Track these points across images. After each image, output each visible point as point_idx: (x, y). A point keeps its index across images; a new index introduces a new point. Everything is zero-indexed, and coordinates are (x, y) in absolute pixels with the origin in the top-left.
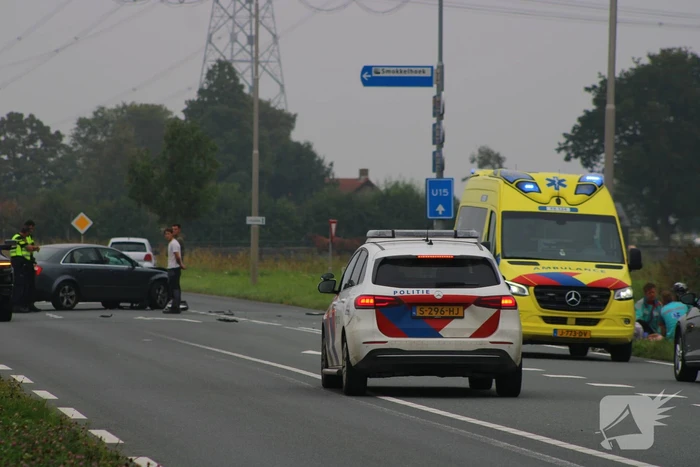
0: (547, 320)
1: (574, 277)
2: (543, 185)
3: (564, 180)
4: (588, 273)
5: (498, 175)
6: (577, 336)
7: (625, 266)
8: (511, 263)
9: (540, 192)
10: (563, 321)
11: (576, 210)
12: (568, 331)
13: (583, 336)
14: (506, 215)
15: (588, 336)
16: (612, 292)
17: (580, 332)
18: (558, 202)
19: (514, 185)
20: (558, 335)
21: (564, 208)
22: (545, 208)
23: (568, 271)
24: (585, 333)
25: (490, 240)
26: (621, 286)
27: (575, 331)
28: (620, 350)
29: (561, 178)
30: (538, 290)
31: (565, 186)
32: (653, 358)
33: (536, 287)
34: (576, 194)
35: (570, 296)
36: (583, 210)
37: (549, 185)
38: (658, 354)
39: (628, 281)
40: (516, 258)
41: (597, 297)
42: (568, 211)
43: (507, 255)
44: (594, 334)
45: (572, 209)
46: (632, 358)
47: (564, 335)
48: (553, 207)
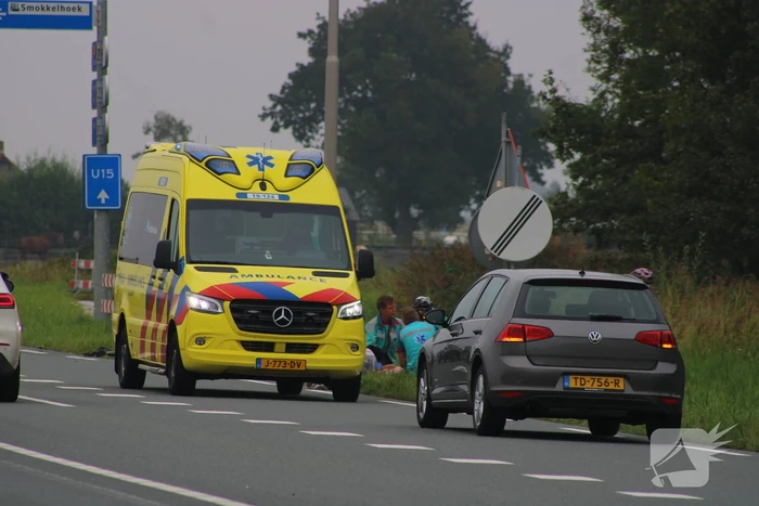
0: (247, 346)
1: (285, 288)
2: (241, 163)
3: (271, 158)
4: (302, 283)
5: (182, 151)
6: (288, 367)
7: (352, 274)
8: (198, 269)
9: (238, 173)
10: (269, 347)
11: (287, 198)
12: (275, 361)
13: (296, 368)
14: (193, 204)
15: (302, 368)
16: (335, 307)
17: (292, 361)
18: (263, 187)
19: (203, 164)
20: (263, 367)
21: (270, 195)
22: (245, 195)
23: (276, 279)
24: (299, 363)
25: (171, 238)
26: (347, 299)
27: (285, 361)
28: (345, 387)
29: (266, 155)
30: (235, 305)
31: (272, 165)
32: (388, 397)
33: (233, 302)
34: (286, 176)
35: (279, 313)
36: (296, 198)
37: (250, 164)
38: (395, 391)
39: (355, 293)
40: (205, 264)
41: (315, 314)
42: (276, 199)
43: (194, 259)
44: (310, 365)
45: (281, 197)
46: (361, 396)
47: (270, 367)
48: (255, 195)
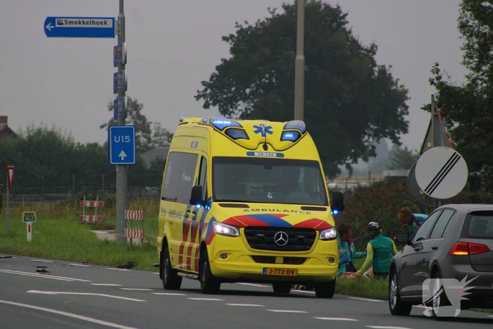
0: (256, 259)
1: (283, 218)
2: (250, 132)
3: (270, 127)
4: (294, 215)
5: (208, 123)
6: (285, 274)
7: (329, 208)
8: (221, 205)
9: (248, 139)
10: (272, 260)
11: (283, 155)
12: (276, 269)
13: (291, 274)
14: (216, 160)
15: (295, 274)
16: (317, 232)
17: (288, 270)
18: (265, 148)
19: (223, 132)
20: (268, 274)
21: (271, 154)
22: (253, 154)
23: (276, 212)
24: (293, 271)
25: (201, 184)
26: (326, 227)
27: (283, 270)
28: (323, 288)
29: (267, 126)
30: (248, 231)
31: (271, 133)
32: (351, 295)
33: (246, 228)
34: (281, 140)
35: (278, 236)
36: (288, 155)
37: (256, 132)
38: (357, 290)
39: (332, 223)
40: (226, 202)
41: (303, 237)
42: (275, 156)
43: (218, 198)
44: (300, 272)
45: (278, 155)
46: (335, 295)
47: (273, 273)
48: (260, 153)
